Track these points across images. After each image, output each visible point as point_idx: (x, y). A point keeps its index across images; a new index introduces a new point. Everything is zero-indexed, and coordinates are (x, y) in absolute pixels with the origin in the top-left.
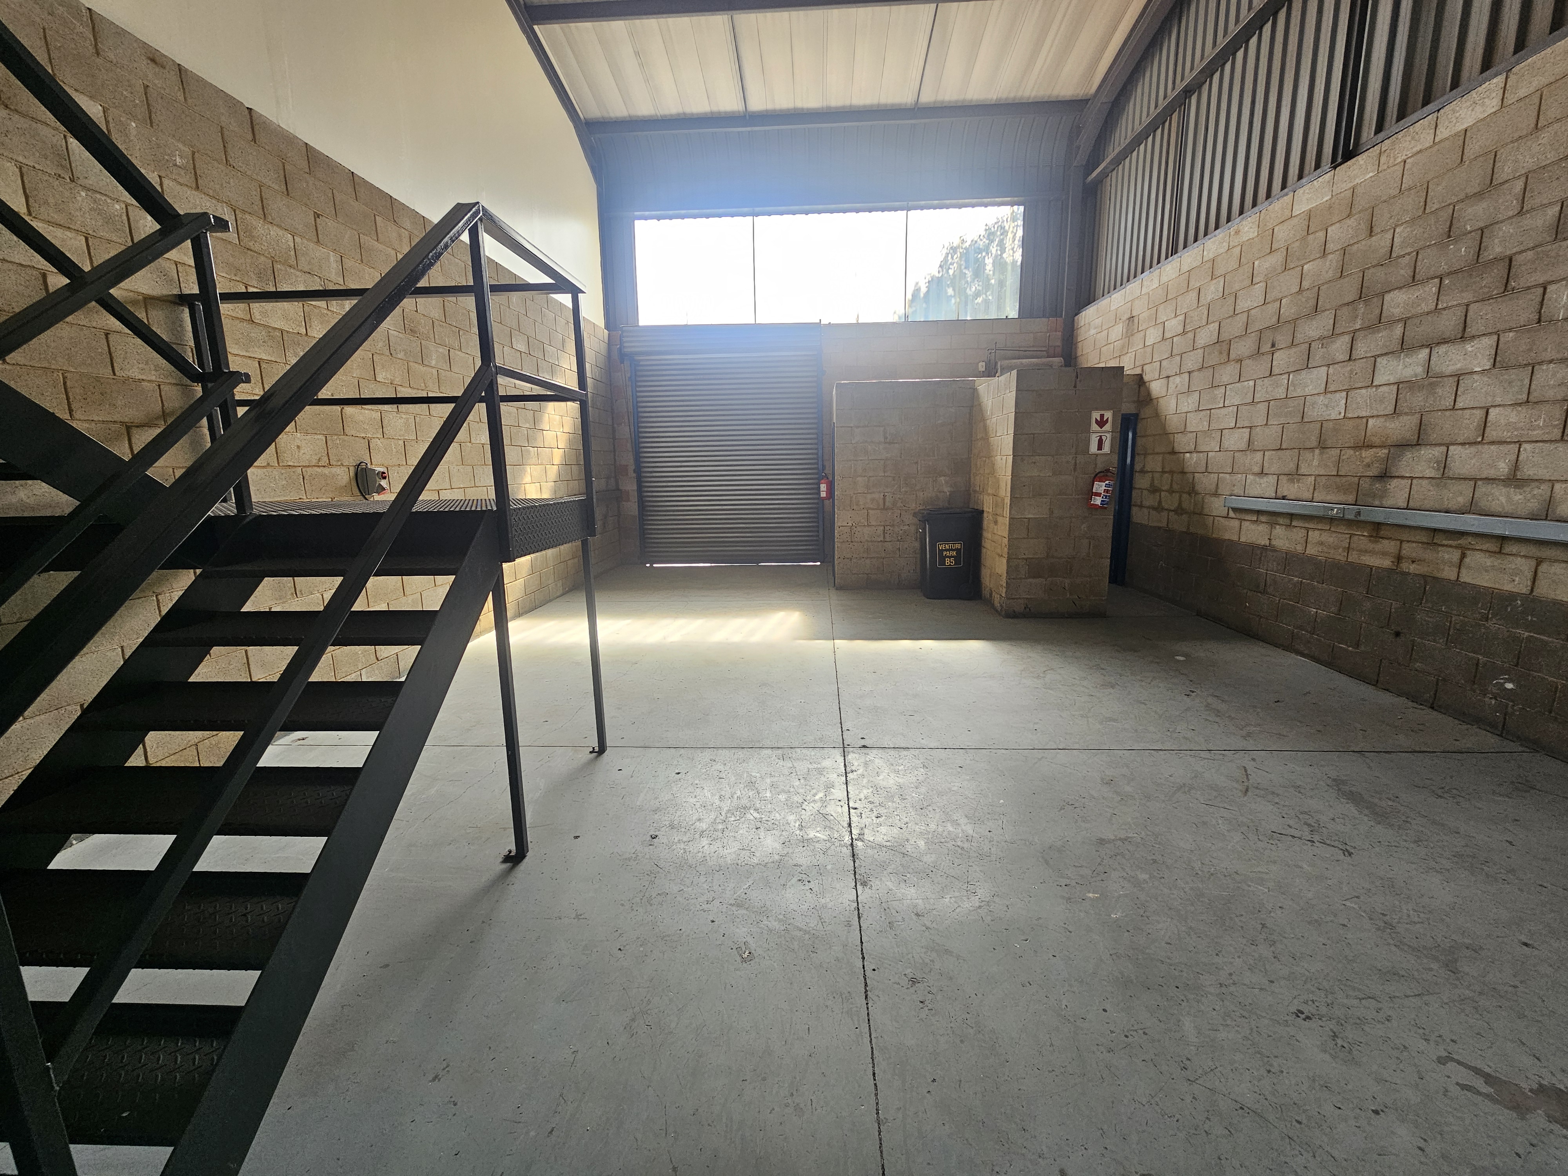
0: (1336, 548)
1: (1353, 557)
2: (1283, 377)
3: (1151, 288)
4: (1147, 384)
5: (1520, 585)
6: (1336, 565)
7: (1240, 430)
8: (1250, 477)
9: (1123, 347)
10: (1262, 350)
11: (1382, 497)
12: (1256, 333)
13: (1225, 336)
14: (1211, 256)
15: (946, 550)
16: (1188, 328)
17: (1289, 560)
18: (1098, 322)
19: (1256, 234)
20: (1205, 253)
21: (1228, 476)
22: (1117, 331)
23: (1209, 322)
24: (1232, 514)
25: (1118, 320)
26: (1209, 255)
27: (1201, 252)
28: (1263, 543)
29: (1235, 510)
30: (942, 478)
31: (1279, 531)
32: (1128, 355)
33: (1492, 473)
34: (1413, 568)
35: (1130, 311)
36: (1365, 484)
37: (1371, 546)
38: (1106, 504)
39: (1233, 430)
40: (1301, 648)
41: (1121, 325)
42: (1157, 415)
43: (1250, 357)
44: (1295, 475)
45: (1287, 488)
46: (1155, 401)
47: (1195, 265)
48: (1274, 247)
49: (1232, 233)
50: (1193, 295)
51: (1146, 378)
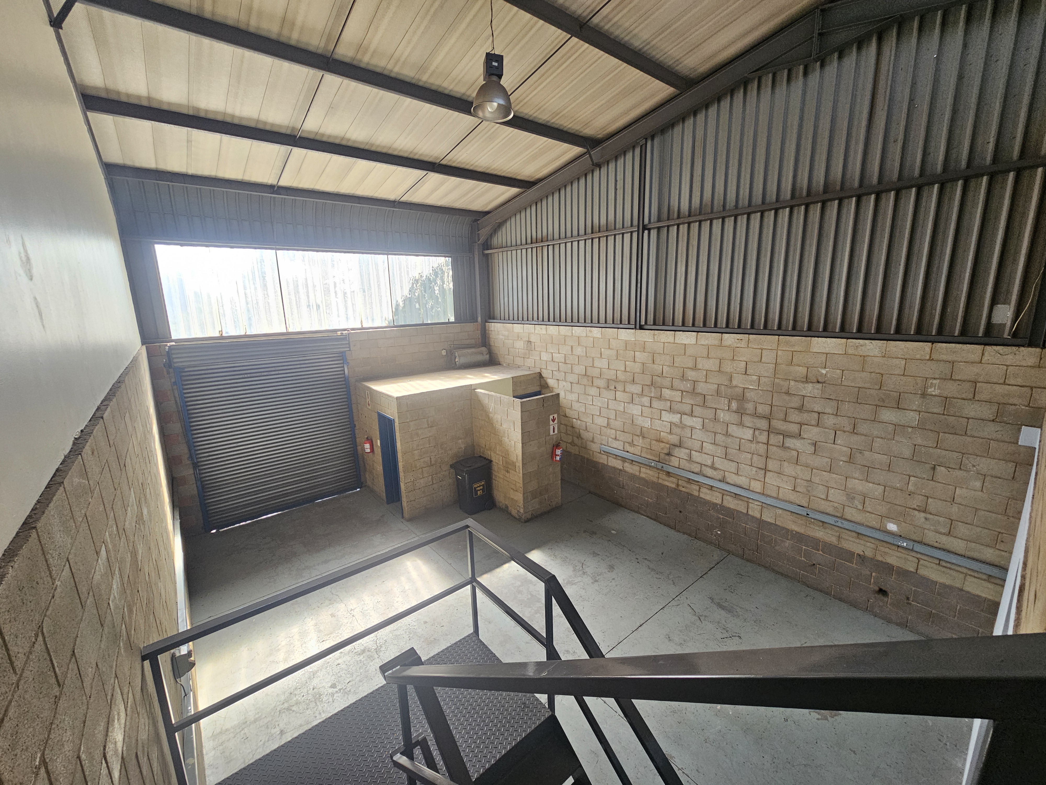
0: (653, 476)
1: (660, 481)
2: (622, 403)
4: (545, 379)
5: (719, 501)
6: (653, 483)
7: (602, 418)
8: (610, 439)
9: (525, 354)
10: (610, 388)
11: (669, 462)
12: (606, 379)
13: (589, 374)
15: (478, 487)
16: (568, 362)
17: (633, 477)
18: (505, 333)
20: (573, 332)
21: (598, 435)
22: (520, 344)
23: (580, 364)
24: (602, 452)
25: (520, 338)
26: (576, 334)
28: (620, 468)
29: (604, 451)
30: (460, 441)
31: (626, 464)
32: (529, 359)
33: (706, 464)
34: (683, 489)
35: (528, 338)
36: (662, 456)
37: (667, 478)
39: (599, 417)
40: (643, 512)
41: (522, 342)
43: (604, 388)
44: (632, 444)
45: (628, 448)
47: (568, 334)
48: (611, 347)
50: (569, 348)
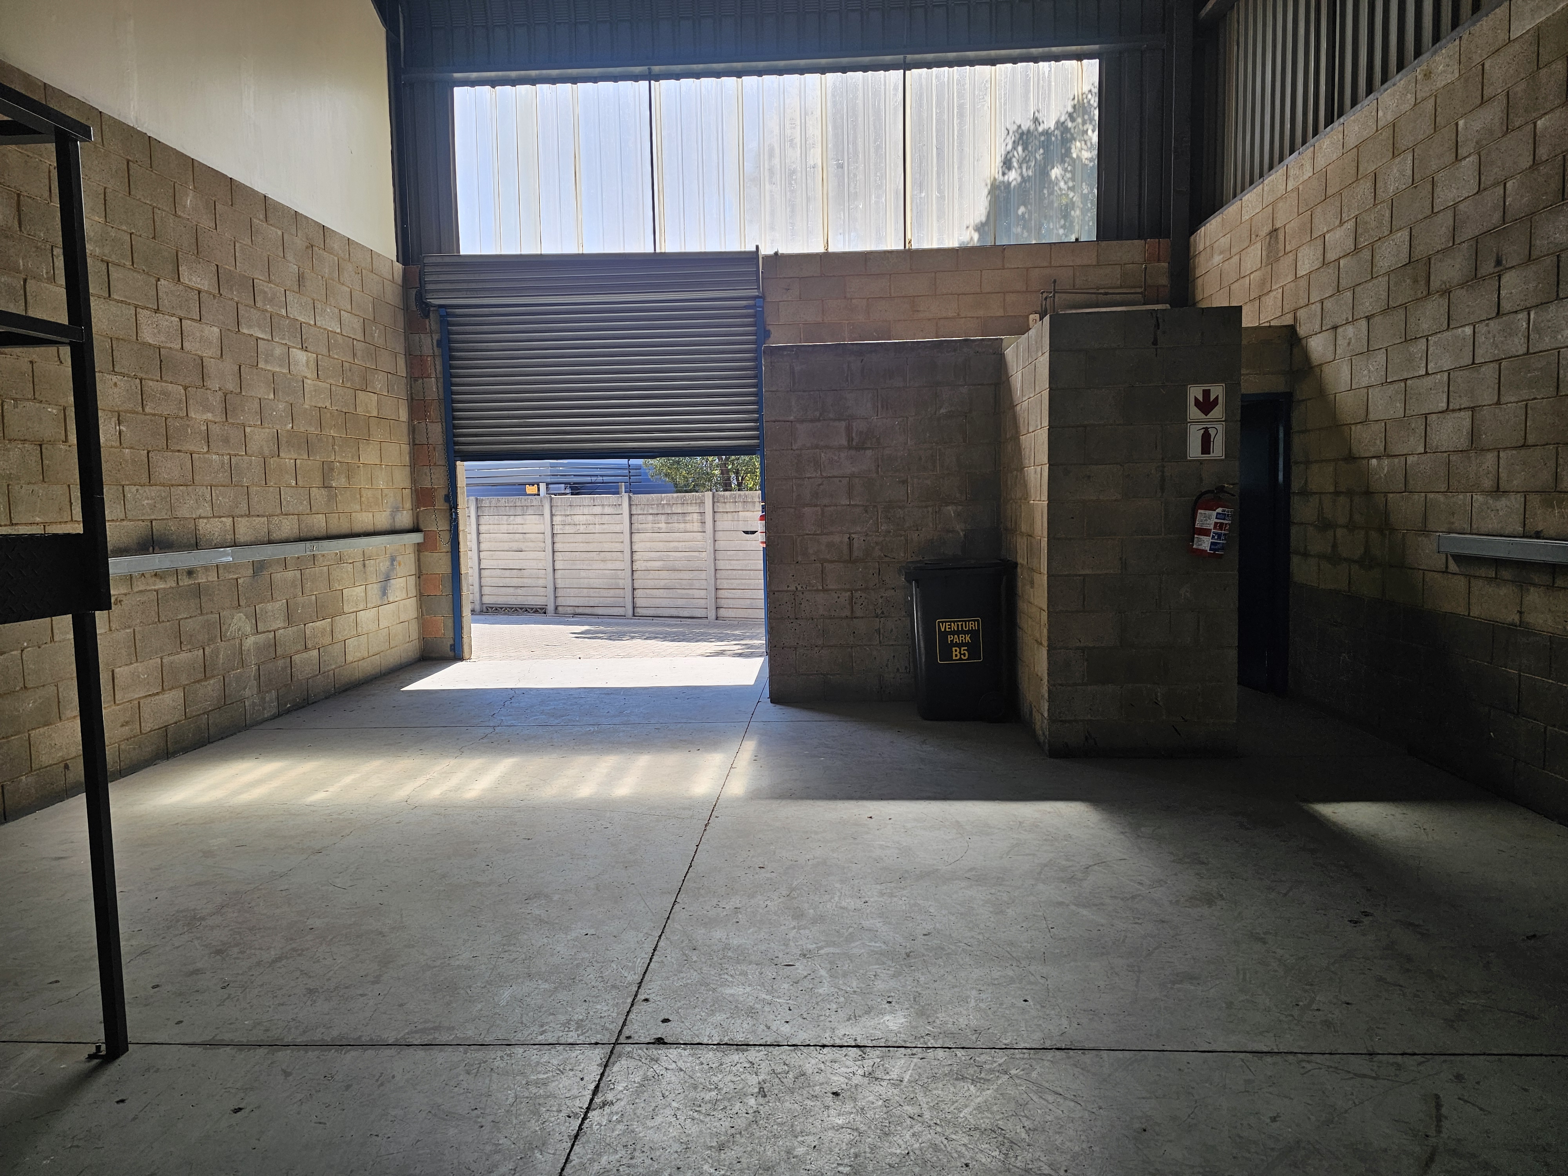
2: (1520, 316)
3: (1301, 180)
4: (1304, 342)
7: (1457, 414)
8: (1479, 498)
9: (1263, 282)
10: (1482, 272)
12: (1471, 242)
13: (1420, 251)
14: (1390, 118)
15: (953, 633)
16: (1363, 242)
17: (1556, 650)
18: (1224, 241)
19: (1457, 75)
20: (1380, 113)
21: (1441, 498)
22: (1254, 256)
23: (1394, 228)
24: (1453, 567)
25: (1253, 236)
26: (1386, 116)
27: (1374, 113)
28: (1509, 620)
29: (1459, 559)
30: (950, 508)
31: (1534, 597)
32: (1272, 294)
35: (1270, 221)
38: (1223, 549)
39: (1445, 414)
41: (1259, 245)
42: (1321, 393)
43: (1462, 285)
44: (1553, 493)
45: (1542, 518)
46: (1317, 370)
47: (1366, 134)
48: (1488, 93)
49: (1419, 77)
50: (1366, 186)
51: (1302, 331)
